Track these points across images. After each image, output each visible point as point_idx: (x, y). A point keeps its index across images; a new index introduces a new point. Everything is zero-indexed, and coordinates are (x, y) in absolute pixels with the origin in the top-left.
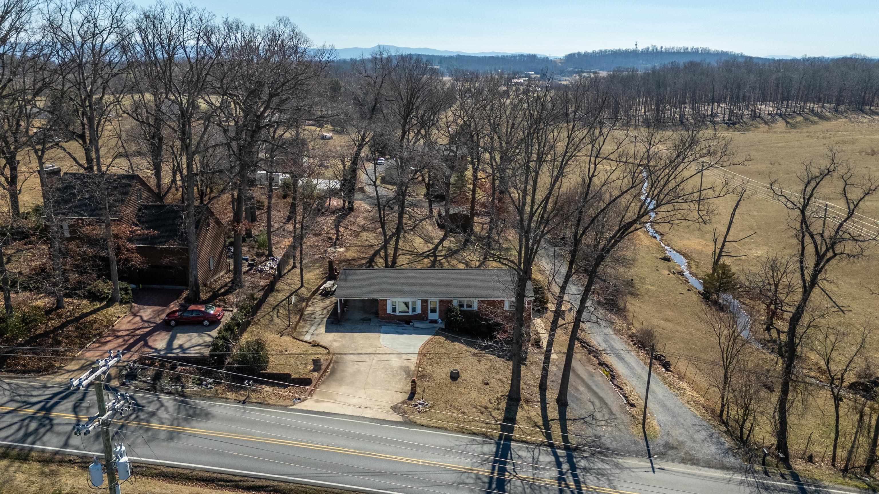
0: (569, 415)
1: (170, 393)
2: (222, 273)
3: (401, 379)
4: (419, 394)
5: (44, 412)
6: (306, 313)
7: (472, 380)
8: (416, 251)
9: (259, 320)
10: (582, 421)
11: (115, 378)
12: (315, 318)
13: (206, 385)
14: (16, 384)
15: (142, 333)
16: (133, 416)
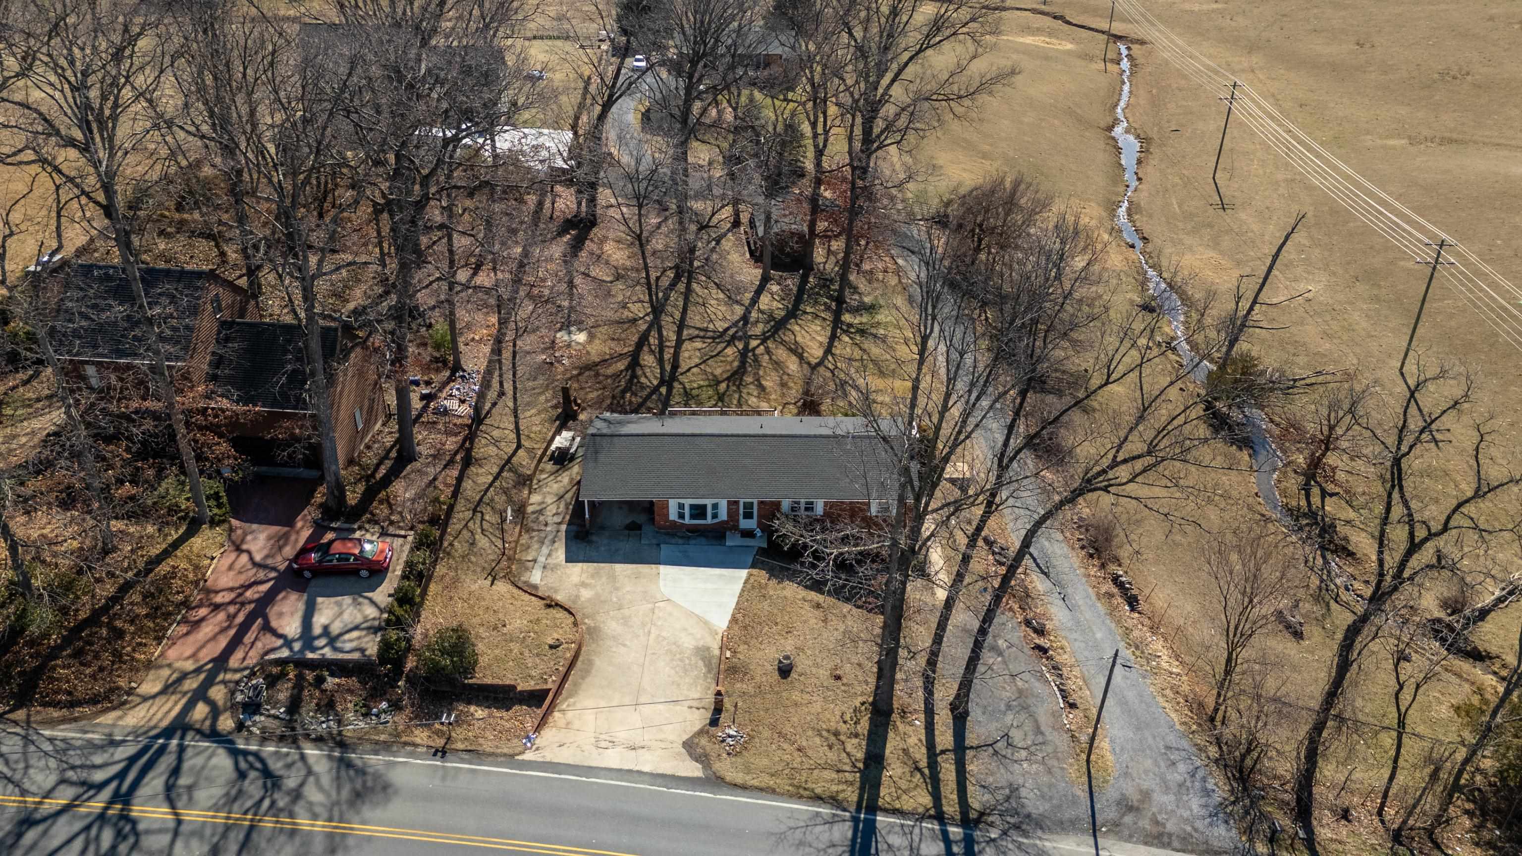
0: (971, 739)
1: (319, 740)
2: (378, 426)
3: (697, 677)
4: (727, 711)
5: (119, 806)
6: (530, 509)
7: (814, 670)
8: (711, 326)
9: (451, 545)
10: (990, 749)
11: (225, 710)
12: (546, 525)
13: (377, 716)
14: (64, 740)
15: (256, 596)
16: (266, 803)
